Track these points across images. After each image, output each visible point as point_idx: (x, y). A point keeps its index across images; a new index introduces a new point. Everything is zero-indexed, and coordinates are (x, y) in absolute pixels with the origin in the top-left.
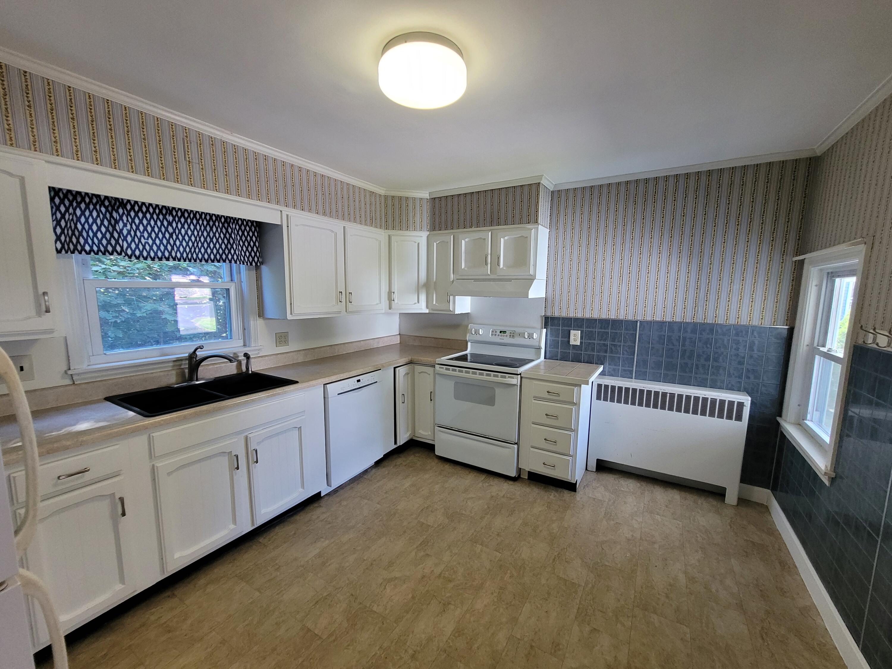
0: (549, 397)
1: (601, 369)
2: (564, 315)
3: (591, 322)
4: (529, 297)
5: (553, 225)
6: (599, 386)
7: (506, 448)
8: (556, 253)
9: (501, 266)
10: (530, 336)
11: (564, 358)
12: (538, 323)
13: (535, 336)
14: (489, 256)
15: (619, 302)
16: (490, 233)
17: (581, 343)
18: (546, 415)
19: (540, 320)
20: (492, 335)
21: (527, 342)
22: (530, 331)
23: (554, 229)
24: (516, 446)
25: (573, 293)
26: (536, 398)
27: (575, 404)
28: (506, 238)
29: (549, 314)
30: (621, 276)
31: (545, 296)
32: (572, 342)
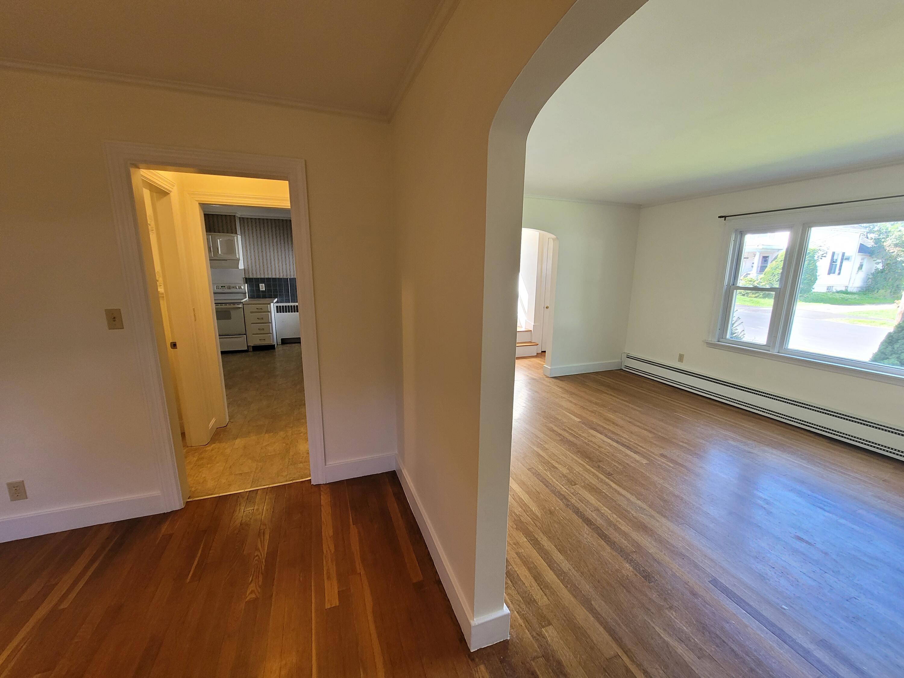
0: (257, 311)
1: (276, 300)
2: (255, 277)
3: (269, 279)
4: (239, 268)
5: (243, 234)
6: (277, 307)
7: (240, 337)
8: (246, 247)
9: (220, 253)
10: (240, 288)
11: (258, 297)
12: (242, 281)
13: (242, 287)
14: (212, 248)
15: (279, 270)
16: (210, 236)
17: (265, 289)
18: (258, 318)
19: (242, 280)
20: (216, 289)
21: (238, 290)
22: (239, 285)
23: (243, 237)
24: (245, 336)
25: (258, 266)
26: (252, 312)
27: (269, 312)
28: (221, 239)
29: (247, 277)
30: (278, 259)
31: (243, 268)
32: (261, 290)
